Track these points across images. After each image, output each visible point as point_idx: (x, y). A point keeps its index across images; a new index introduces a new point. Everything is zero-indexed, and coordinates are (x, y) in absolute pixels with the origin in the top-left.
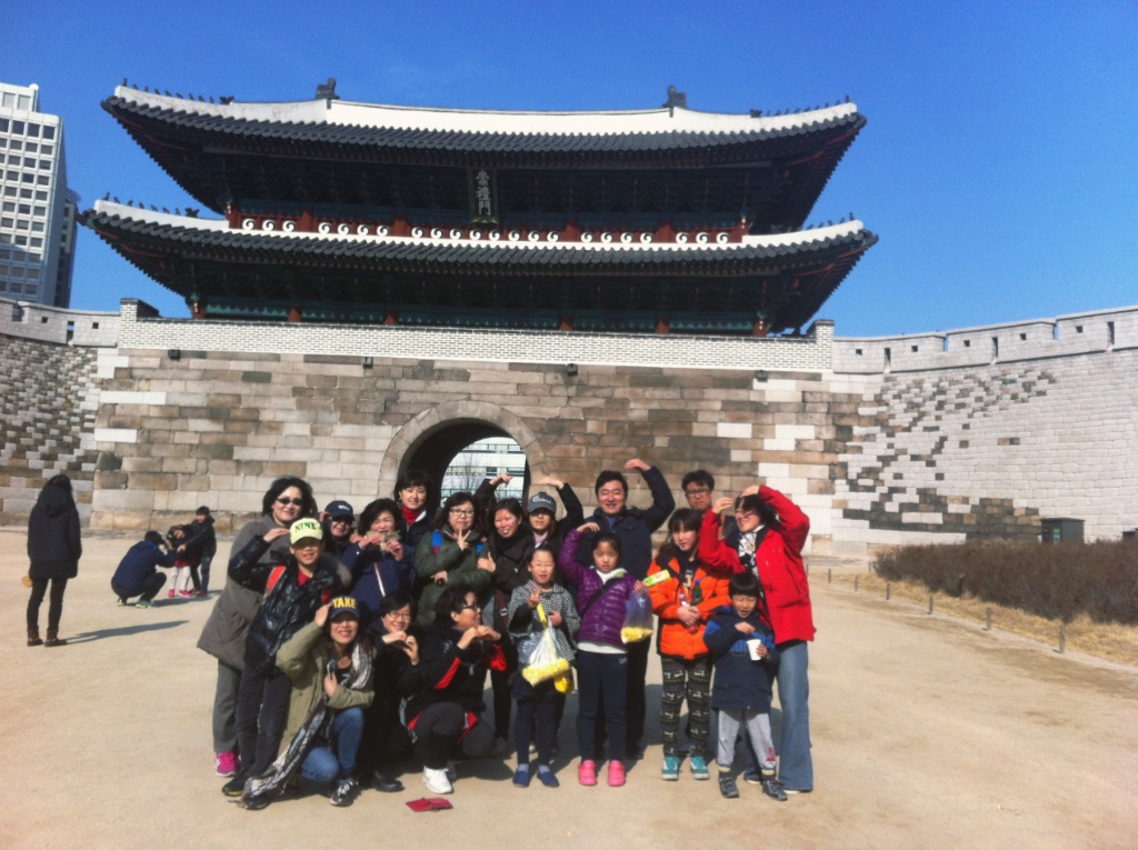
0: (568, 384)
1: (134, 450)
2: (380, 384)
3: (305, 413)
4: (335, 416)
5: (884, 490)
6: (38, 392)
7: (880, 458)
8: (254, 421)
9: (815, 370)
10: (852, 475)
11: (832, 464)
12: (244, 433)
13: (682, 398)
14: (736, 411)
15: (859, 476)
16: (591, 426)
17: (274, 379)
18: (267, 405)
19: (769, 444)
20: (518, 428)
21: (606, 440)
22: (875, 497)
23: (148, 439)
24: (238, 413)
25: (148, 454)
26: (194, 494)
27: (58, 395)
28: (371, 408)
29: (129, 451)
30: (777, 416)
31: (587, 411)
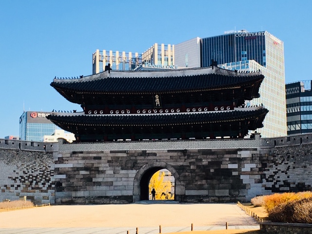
0: (185, 155)
1: (65, 181)
2: (132, 158)
3: (111, 168)
4: (120, 168)
5: (275, 181)
6: (39, 166)
7: (274, 172)
8: (98, 171)
9: (255, 148)
10: (267, 177)
11: (261, 175)
12: (95, 174)
13: (217, 157)
14: (233, 160)
15: (269, 178)
16: (192, 167)
17: (102, 158)
18: (101, 166)
19: (243, 170)
20: (171, 169)
21: (197, 171)
22: (273, 183)
23: (69, 177)
24: (93, 169)
25: (69, 181)
26: (83, 192)
27: (44, 166)
28: (130, 165)
29: (63, 181)
30: (245, 161)
31: (190, 163)
